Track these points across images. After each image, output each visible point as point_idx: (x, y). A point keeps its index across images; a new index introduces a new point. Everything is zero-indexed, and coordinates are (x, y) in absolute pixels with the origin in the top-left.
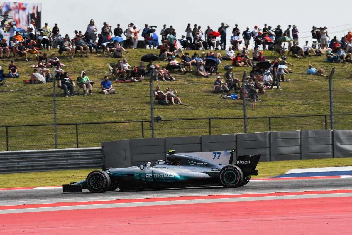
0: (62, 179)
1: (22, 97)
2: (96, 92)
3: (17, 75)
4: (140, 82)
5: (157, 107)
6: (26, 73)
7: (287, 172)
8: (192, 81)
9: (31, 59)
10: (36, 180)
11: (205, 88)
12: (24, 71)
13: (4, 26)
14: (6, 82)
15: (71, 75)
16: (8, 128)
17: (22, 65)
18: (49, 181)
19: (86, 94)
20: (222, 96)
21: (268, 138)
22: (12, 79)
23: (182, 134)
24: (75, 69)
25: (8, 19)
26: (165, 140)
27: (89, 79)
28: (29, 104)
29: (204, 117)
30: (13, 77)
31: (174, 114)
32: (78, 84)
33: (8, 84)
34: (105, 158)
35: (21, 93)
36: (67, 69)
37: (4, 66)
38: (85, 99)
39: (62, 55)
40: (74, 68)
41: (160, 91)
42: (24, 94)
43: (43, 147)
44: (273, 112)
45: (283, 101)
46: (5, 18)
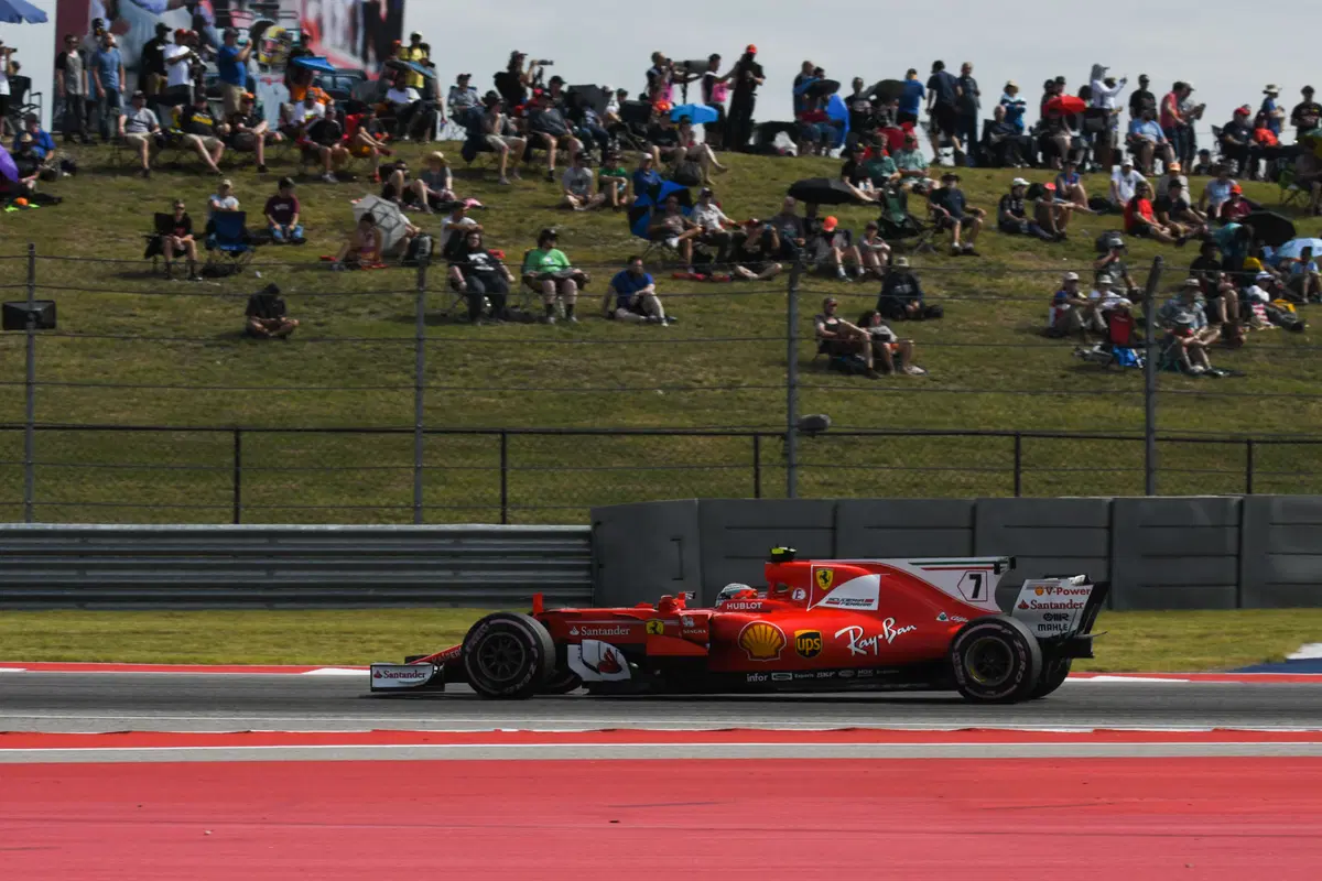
0: (427, 639)
1: (312, 321)
2: (594, 311)
3: (299, 234)
4: (765, 282)
5: (827, 382)
6: (331, 230)
7: (1294, 651)
8: (968, 286)
9: (356, 174)
10: (329, 639)
11: (1017, 314)
12: (324, 220)
13: (260, 44)
14: (252, 261)
15: (503, 242)
16: (245, 436)
17: (321, 198)
18: (374, 646)
19: (552, 319)
20: (1077, 349)
21: (1233, 520)
22: (278, 248)
23: (915, 490)
24: (521, 221)
25: (276, 18)
26: (836, 507)
27: (568, 264)
28: (334, 348)
29: (1002, 428)
30: (284, 241)
31: (887, 409)
32: (526, 280)
33: (262, 267)
34: (601, 566)
35: (306, 305)
36: (488, 219)
37: (251, 196)
38: (547, 337)
39: (475, 164)
40: (518, 215)
41: (836, 318)
42: (318, 310)
43: (376, 515)
44: (1269, 420)
45: (1314, 378)
46: (265, 15)
